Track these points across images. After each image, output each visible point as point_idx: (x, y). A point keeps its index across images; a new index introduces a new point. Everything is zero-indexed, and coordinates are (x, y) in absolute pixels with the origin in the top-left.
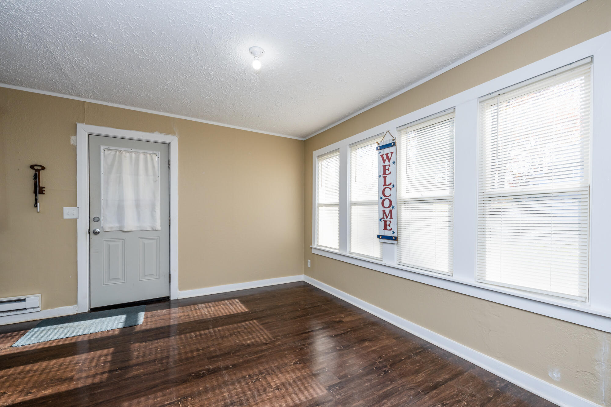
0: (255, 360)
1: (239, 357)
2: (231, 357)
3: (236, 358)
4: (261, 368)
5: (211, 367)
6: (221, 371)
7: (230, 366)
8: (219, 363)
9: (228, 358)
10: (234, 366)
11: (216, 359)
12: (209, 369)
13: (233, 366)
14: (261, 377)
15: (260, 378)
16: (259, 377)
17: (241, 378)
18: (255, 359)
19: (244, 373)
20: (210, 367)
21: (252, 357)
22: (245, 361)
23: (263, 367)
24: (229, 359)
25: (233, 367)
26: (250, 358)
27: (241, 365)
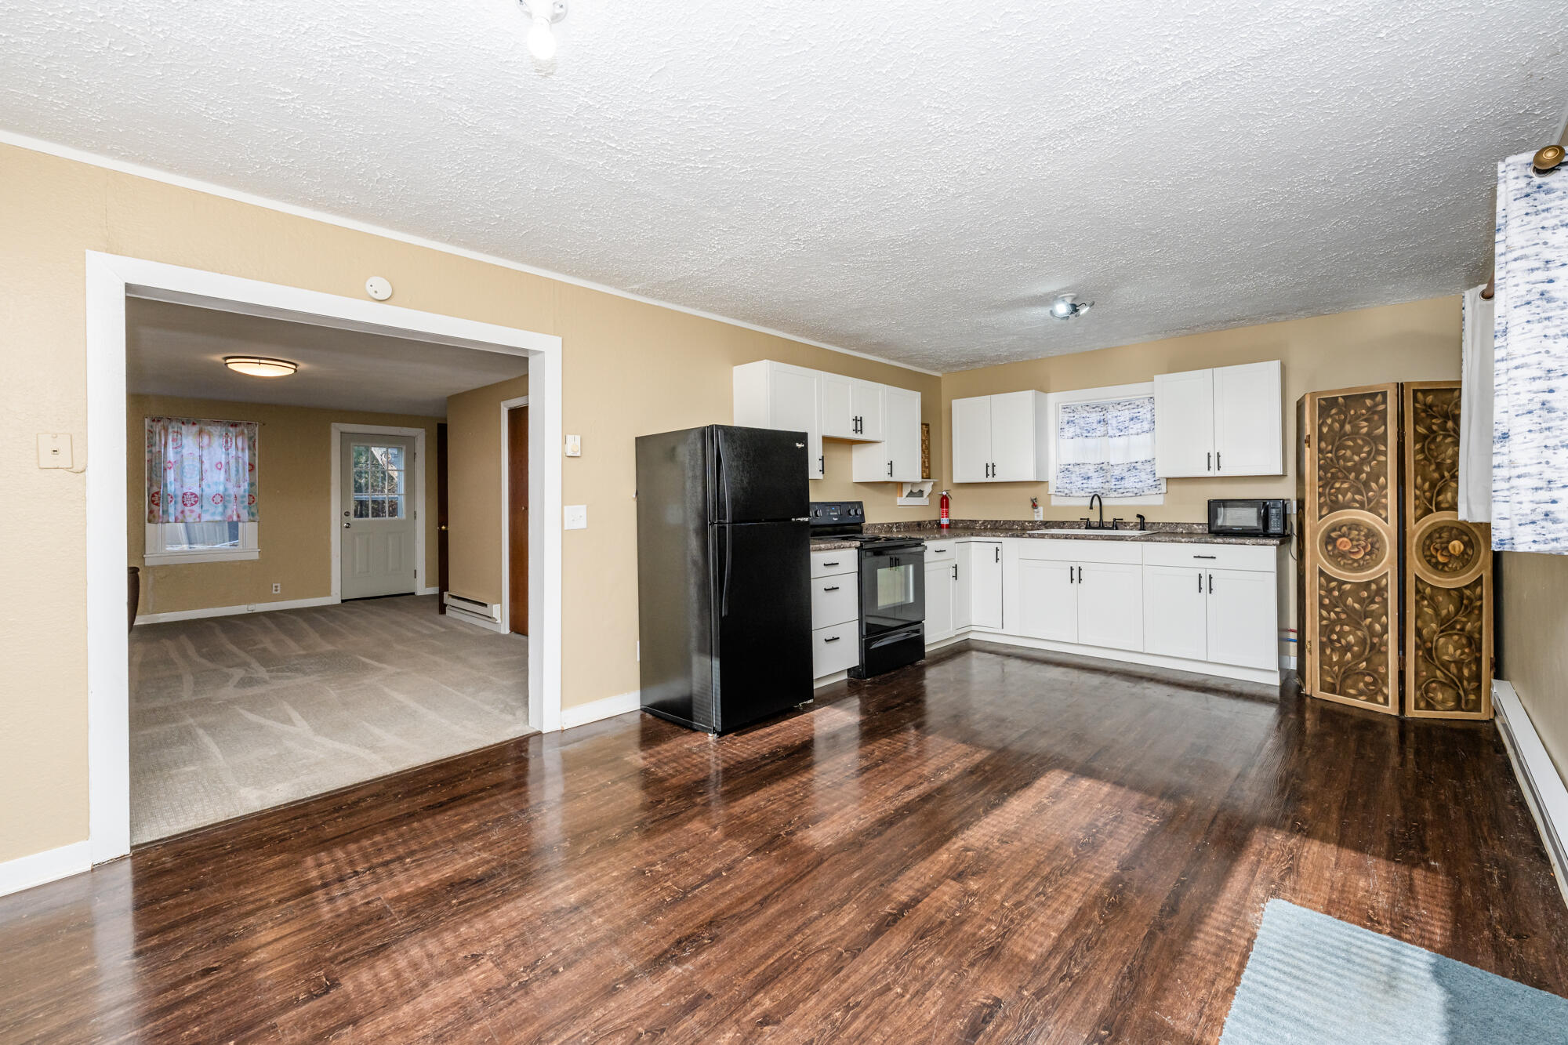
0: (548, 1029)
1: (609, 1026)
2: (638, 1018)
3: (618, 1021)
4: (525, 1005)
5: (677, 970)
6: (641, 966)
7: (621, 986)
8: (663, 989)
9: (647, 1015)
10: (611, 991)
11: (683, 1001)
12: (678, 963)
13: (615, 989)
14: (522, 977)
15: (525, 975)
16: (528, 975)
17: (576, 961)
18: (551, 1034)
19: (574, 976)
20: (680, 971)
21: (565, 1037)
22: (584, 1016)
23: (521, 1008)
24: (640, 1011)
25: (614, 987)
26: (570, 1034)
27: (590, 998)
